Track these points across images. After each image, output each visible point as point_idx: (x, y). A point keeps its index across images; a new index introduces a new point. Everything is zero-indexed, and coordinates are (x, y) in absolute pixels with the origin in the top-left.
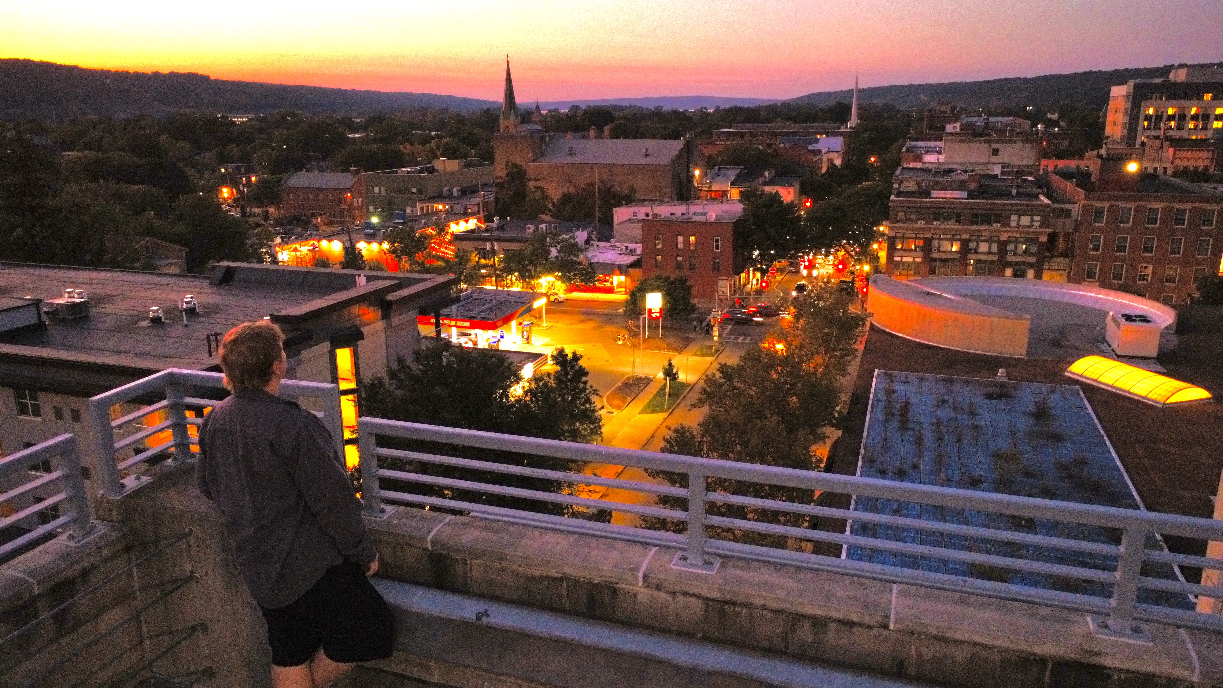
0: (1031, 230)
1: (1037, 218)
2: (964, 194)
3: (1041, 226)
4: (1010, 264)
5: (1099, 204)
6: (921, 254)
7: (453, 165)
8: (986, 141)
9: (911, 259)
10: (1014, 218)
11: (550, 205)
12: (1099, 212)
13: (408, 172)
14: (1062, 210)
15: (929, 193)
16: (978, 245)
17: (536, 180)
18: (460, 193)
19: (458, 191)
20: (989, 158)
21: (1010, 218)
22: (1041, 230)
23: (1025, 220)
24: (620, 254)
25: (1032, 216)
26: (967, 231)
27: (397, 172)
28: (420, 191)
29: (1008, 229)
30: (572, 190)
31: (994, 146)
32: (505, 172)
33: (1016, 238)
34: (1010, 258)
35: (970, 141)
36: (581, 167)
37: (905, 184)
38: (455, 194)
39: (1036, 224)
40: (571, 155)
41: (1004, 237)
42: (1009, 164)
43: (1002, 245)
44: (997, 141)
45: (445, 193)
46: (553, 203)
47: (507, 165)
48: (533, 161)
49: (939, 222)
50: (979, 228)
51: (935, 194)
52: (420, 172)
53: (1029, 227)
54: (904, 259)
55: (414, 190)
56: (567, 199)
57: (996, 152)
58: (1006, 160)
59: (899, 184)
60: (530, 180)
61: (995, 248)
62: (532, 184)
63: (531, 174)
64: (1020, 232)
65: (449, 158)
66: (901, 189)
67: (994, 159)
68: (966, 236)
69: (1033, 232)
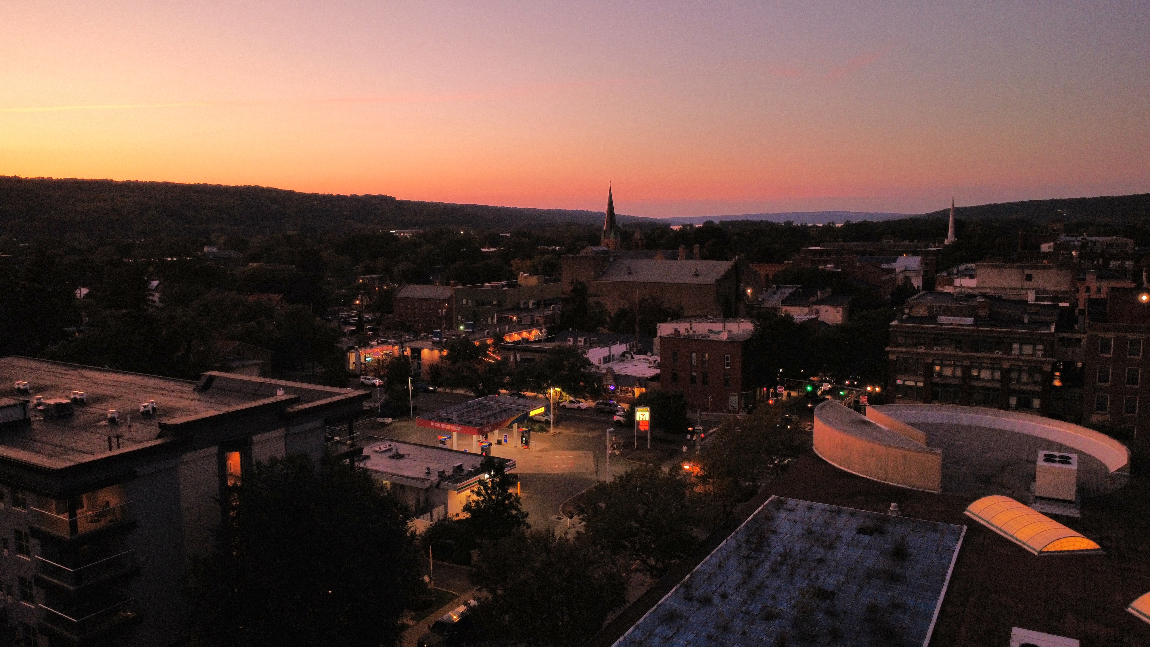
0: (1033, 358)
1: (1040, 347)
2: (970, 320)
3: (1043, 356)
4: (1013, 392)
5: (1107, 335)
6: (922, 379)
7: (533, 281)
8: (1018, 267)
9: (913, 383)
10: (1016, 346)
11: (608, 319)
12: (1106, 343)
13: (492, 286)
14: (1072, 339)
15: (935, 319)
16: (979, 373)
17: (596, 295)
18: (535, 306)
19: (533, 304)
20: (1023, 284)
21: (1011, 346)
22: (1045, 359)
23: (1027, 349)
24: (650, 367)
25: (1034, 345)
26: (968, 358)
27: (482, 286)
28: (500, 304)
29: (1010, 357)
30: (627, 306)
31: (1027, 272)
32: (571, 288)
33: (1020, 366)
34: (1014, 386)
35: (1001, 267)
36: (635, 285)
37: (917, 309)
38: (531, 306)
39: (1039, 353)
40: (629, 273)
41: (1006, 365)
42: (1044, 290)
43: (1006, 373)
44: (1030, 267)
45: (522, 306)
46: (610, 316)
47: (572, 282)
48: (594, 279)
49: (939, 348)
50: (979, 355)
51: (942, 319)
52: (503, 286)
53: (1032, 355)
54: (907, 383)
55: (495, 303)
56: (622, 313)
57: (1029, 278)
58: (1041, 286)
59: (910, 310)
60: (591, 296)
61: (997, 375)
62: (592, 300)
63: (591, 290)
64: (1023, 361)
65: (531, 275)
66: (912, 314)
67: (1027, 284)
68: (967, 363)
69: (1035, 361)
